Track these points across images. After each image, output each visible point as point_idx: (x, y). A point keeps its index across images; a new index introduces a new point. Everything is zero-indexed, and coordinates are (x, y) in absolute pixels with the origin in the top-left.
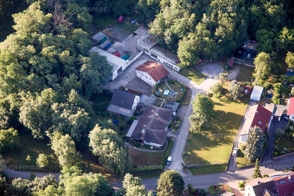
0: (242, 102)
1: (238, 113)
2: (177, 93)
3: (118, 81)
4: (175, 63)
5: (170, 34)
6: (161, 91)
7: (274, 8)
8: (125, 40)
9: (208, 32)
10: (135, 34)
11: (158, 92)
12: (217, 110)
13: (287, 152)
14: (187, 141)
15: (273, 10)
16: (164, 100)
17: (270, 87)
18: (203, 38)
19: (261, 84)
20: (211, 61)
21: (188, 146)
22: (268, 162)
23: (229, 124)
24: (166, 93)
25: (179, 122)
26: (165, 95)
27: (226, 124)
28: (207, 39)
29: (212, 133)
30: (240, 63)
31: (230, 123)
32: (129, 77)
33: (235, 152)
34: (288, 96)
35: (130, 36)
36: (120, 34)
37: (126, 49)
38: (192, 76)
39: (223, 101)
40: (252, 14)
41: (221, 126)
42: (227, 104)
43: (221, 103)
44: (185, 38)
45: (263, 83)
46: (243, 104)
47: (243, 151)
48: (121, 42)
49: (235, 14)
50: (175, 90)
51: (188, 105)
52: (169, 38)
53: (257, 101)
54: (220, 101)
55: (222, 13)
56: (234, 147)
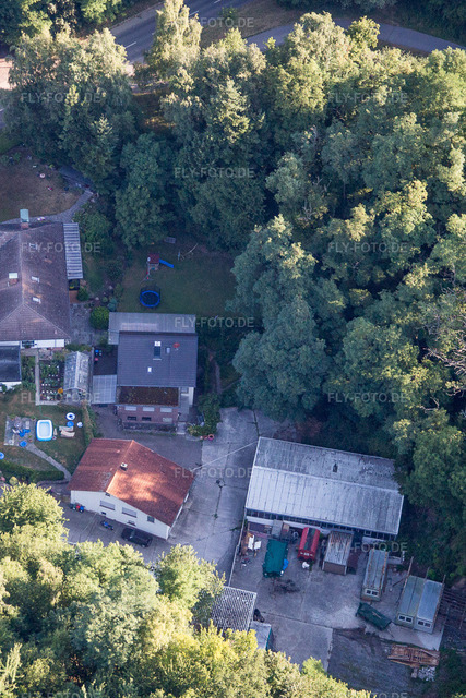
2: (12, 442)
37: (296, 600)
48: (338, 631)
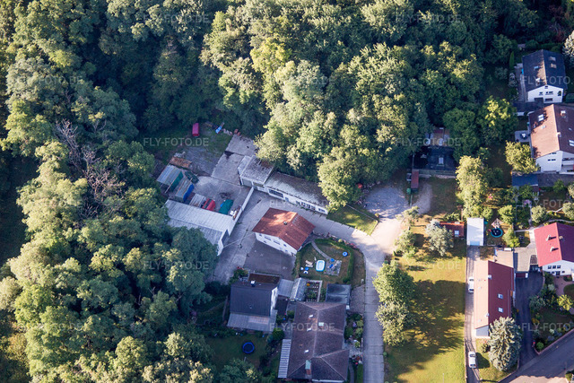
0: (454, 256)
1: (454, 280)
2: (338, 262)
3: (227, 257)
4: (317, 203)
5: (299, 155)
6: (310, 264)
7: (464, 67)
8: (215, 169)
9: (365, 139)
10: (229, 154)
11: (305, 267)
12: (417, 280)
13: (556, 335)
14: (384, 358)
15: (464, 71)
16: (321, 282)
17: (495, 216)
18: (359, 152)
19: (477, 213)
20: (379, 183)
21: (390, 369)
22: (531, 363)
23: (446, 304)
24: (320, 266)
25: (360, 323)
26: (319, 272)
27: (440, 307)
28: (365, 151)
29: (423, 330)
30: (428, 176)
31: (448, 302)
32: (245, 246)
33: (472, 361)
34: (528, 225)
35: (221, 159)
36: (202, 159)
37: (223, 190)
38: (353, 220)
39: (421, 260)
40: (430, 86)
41: (434, 314)
42: (431, 265)
43: (420, 264)
44: (326, 158)
45: (480, 212)
46: (457, 257)
47: (484, 355)
48: (209, 175)
49: (401, 95)
50: (335, 255)
51: (364, 283)
52: (297, 161)
53: (479, 247)
54: (418, 260)
55: (380, 99)
56: (467, 351)
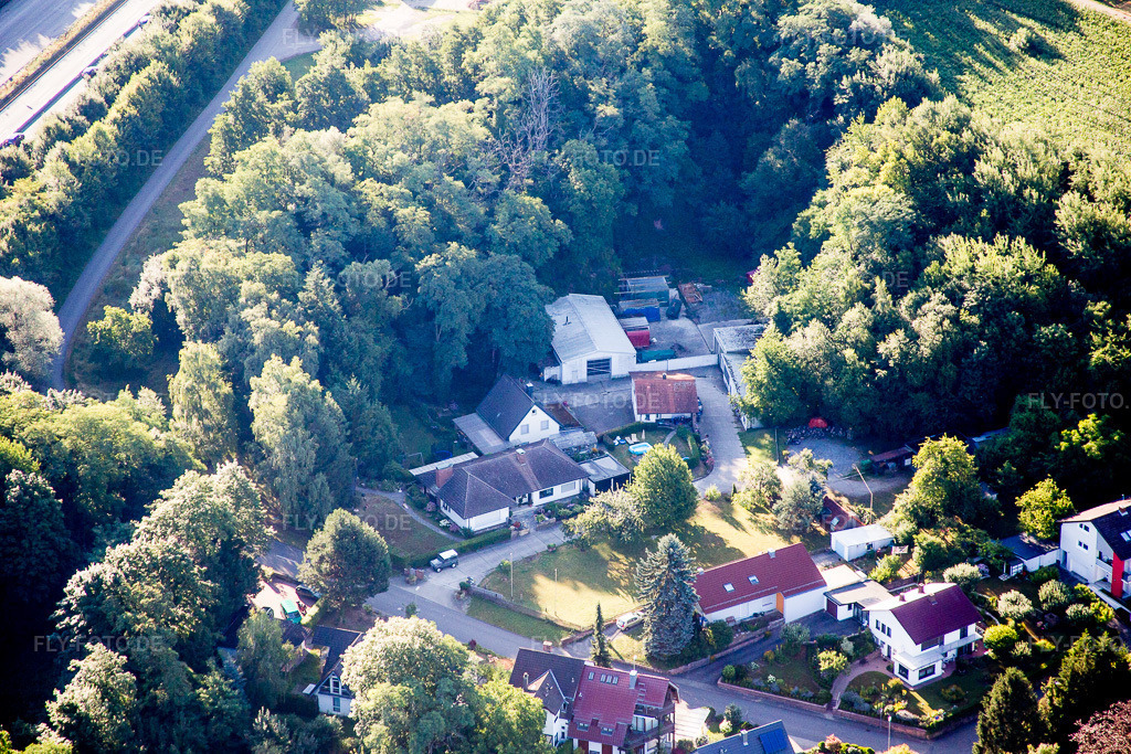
3: (572, 391)
6: (634, 437)
8: (714, 323)
11: (623, 438)
12: (713, 530)
13: (768, 688)
14: (545, 549)
20: (849, 436)
21: (535, 561)
22: (694, 684)
28: (850, 354)
36: (719, 307)
37: (684, 342)
38: (760, 447)
39: (755, 521)
42: (758, 533)
43: (746, 524)
48: (697, 323)
53: (841, 559)
54: (751, 519)
